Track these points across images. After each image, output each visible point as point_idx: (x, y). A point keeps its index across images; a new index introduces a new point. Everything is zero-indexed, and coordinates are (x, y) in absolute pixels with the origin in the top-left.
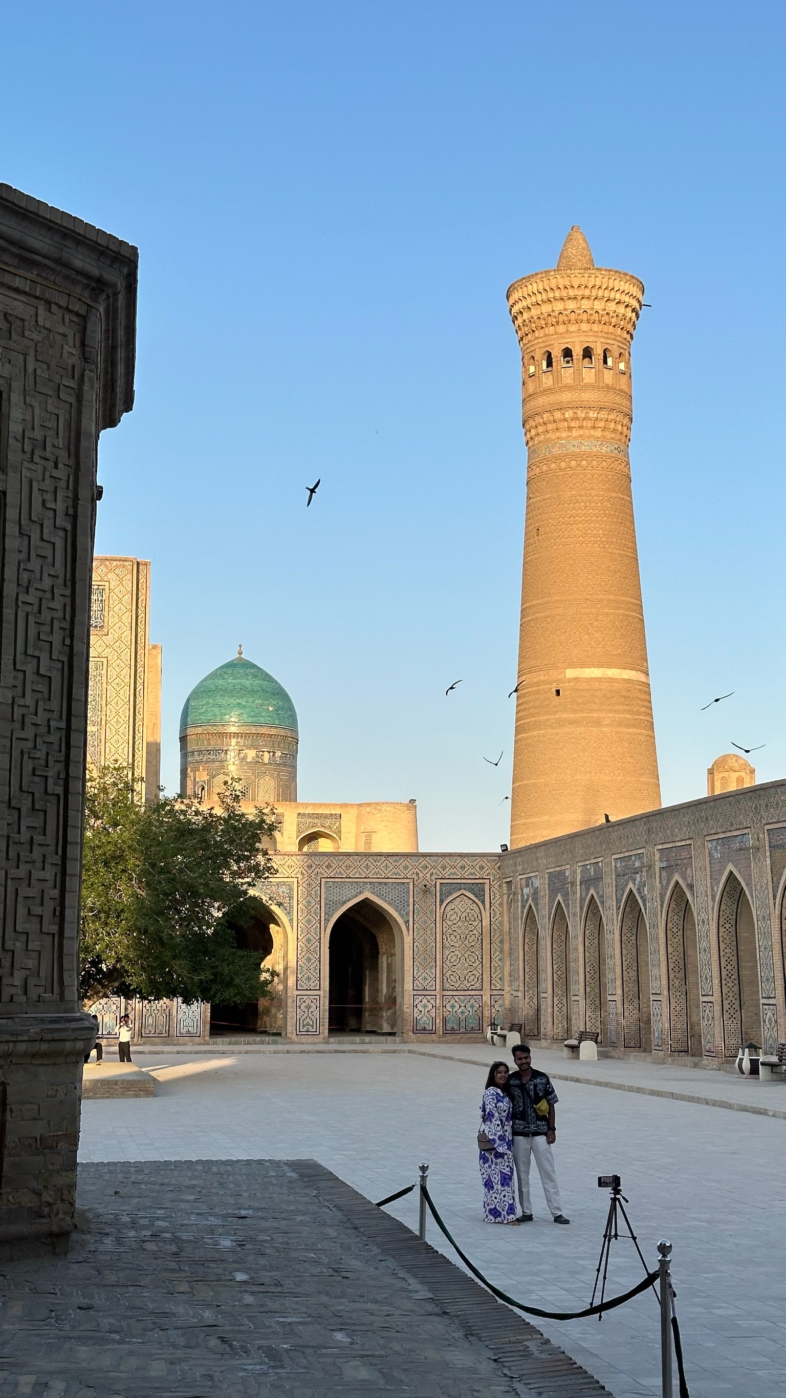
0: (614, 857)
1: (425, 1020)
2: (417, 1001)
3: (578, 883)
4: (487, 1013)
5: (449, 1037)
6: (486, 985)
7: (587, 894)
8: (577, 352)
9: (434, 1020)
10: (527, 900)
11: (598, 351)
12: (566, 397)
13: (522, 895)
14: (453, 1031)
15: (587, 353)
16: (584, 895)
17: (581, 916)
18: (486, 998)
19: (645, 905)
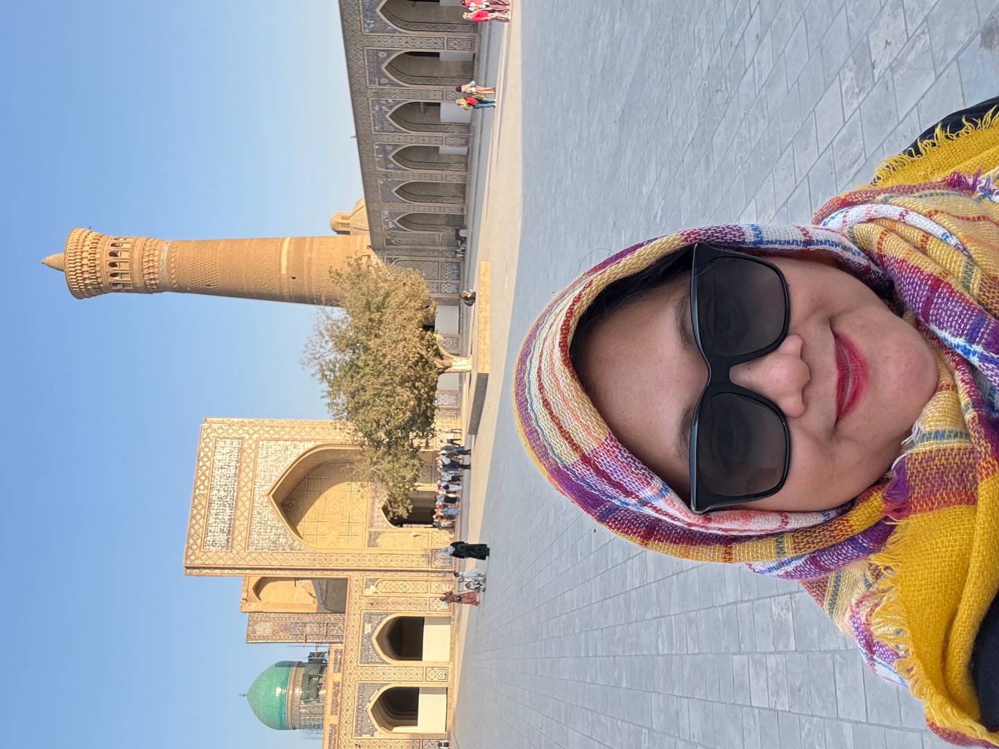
0: (373, 131)
1: (453, 288)
2: (444, 291)
3: (386, 170)
4: (450, 260)
5: (462, 277)
6: (437, 259)
7: (394, 164)
8: (112, 259)
9: (454, 284)
10: (396, 225)
11: (113, 249)
12: (136, 267)
13: (392, 229)
14: (459, 276)
15: (113, 254)
16: (393, 166)
17: (405, 170)
18: (443, 260)
19: (399, 102)
